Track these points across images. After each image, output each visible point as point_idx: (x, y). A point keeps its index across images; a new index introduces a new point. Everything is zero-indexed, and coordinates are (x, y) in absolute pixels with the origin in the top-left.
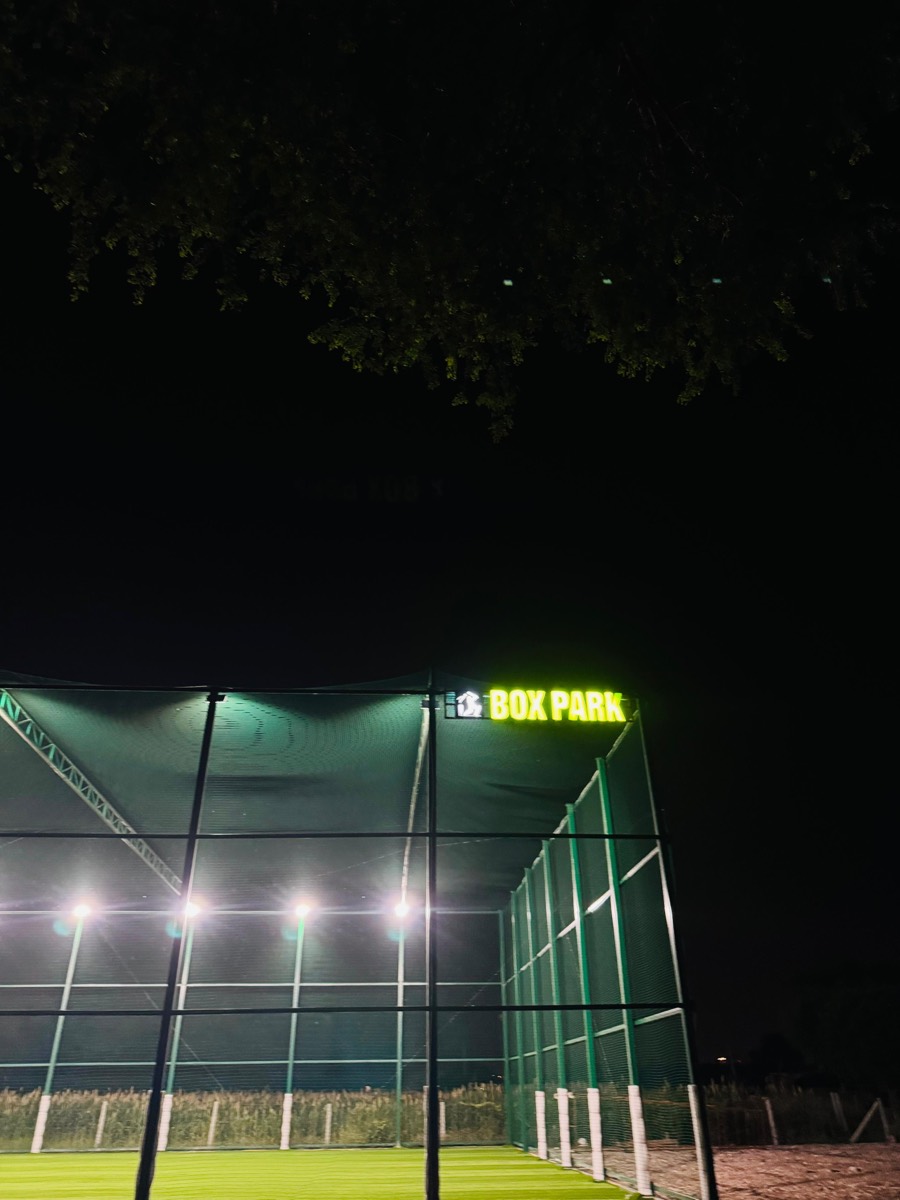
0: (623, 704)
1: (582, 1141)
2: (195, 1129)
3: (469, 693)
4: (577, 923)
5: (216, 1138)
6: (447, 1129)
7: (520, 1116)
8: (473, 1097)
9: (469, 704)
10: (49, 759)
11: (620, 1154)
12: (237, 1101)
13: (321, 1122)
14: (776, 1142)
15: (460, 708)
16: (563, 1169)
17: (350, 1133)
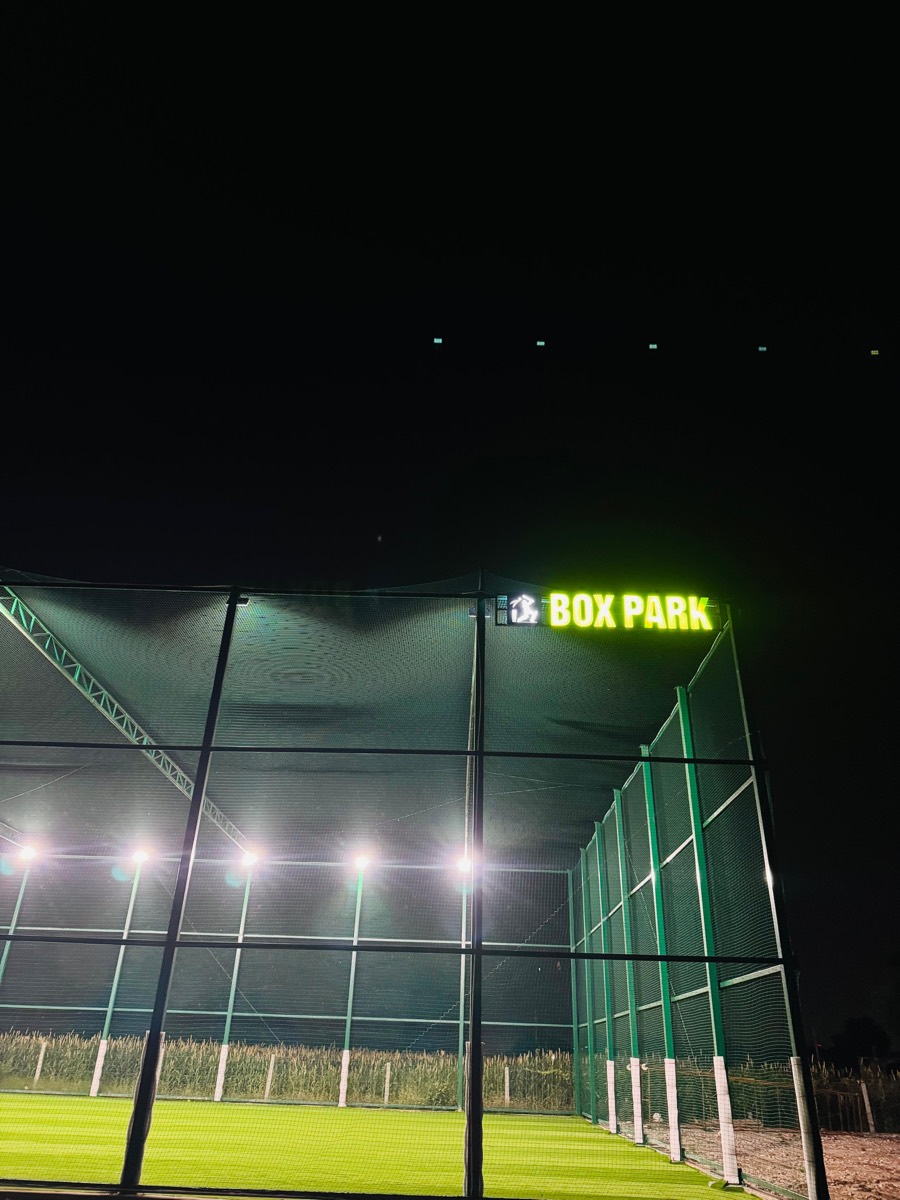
0: (710, 611)
1: (657, 1116)
2: (252, 1080)
3: (524, 596)
4: (653, 876)
5: (273, 1092)
6: (510, 1095)
7: (590, 1086)
8: (540, 1064)
9: (525, 609)
10: (74, 680)
11: (698, 1133)
12: (297, 1055)
13: (380, 1081)
14: (872, 1129)
15: (514, 613)
16: (636, 1145)
17: (410, 1094)
